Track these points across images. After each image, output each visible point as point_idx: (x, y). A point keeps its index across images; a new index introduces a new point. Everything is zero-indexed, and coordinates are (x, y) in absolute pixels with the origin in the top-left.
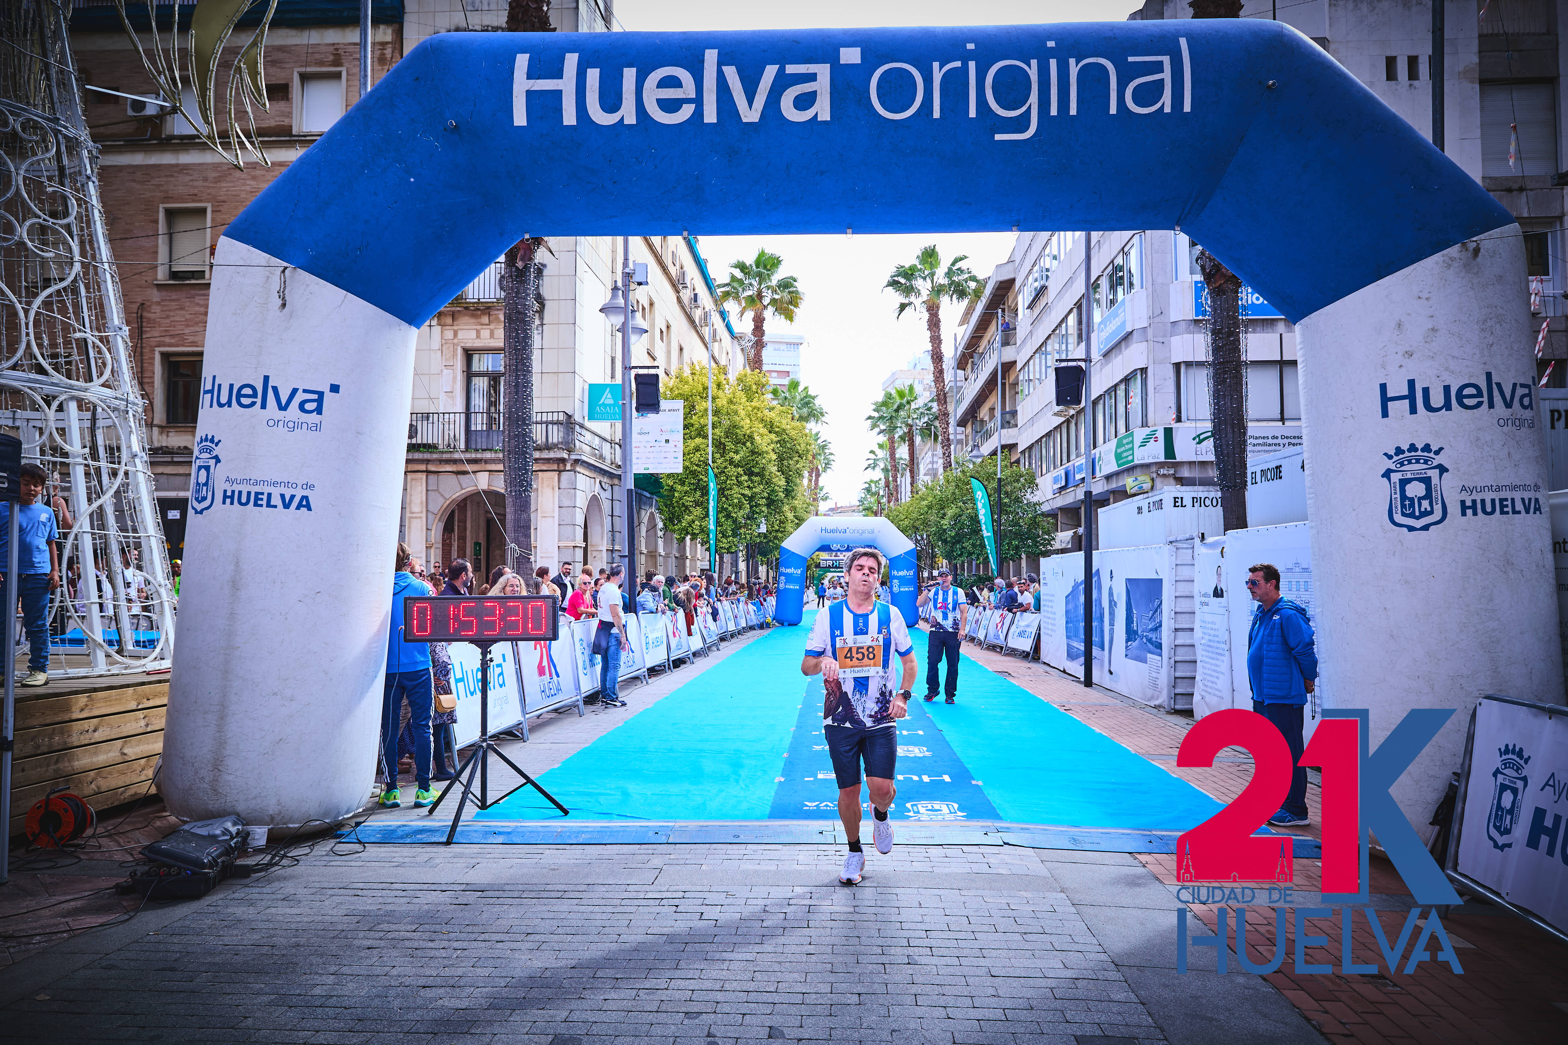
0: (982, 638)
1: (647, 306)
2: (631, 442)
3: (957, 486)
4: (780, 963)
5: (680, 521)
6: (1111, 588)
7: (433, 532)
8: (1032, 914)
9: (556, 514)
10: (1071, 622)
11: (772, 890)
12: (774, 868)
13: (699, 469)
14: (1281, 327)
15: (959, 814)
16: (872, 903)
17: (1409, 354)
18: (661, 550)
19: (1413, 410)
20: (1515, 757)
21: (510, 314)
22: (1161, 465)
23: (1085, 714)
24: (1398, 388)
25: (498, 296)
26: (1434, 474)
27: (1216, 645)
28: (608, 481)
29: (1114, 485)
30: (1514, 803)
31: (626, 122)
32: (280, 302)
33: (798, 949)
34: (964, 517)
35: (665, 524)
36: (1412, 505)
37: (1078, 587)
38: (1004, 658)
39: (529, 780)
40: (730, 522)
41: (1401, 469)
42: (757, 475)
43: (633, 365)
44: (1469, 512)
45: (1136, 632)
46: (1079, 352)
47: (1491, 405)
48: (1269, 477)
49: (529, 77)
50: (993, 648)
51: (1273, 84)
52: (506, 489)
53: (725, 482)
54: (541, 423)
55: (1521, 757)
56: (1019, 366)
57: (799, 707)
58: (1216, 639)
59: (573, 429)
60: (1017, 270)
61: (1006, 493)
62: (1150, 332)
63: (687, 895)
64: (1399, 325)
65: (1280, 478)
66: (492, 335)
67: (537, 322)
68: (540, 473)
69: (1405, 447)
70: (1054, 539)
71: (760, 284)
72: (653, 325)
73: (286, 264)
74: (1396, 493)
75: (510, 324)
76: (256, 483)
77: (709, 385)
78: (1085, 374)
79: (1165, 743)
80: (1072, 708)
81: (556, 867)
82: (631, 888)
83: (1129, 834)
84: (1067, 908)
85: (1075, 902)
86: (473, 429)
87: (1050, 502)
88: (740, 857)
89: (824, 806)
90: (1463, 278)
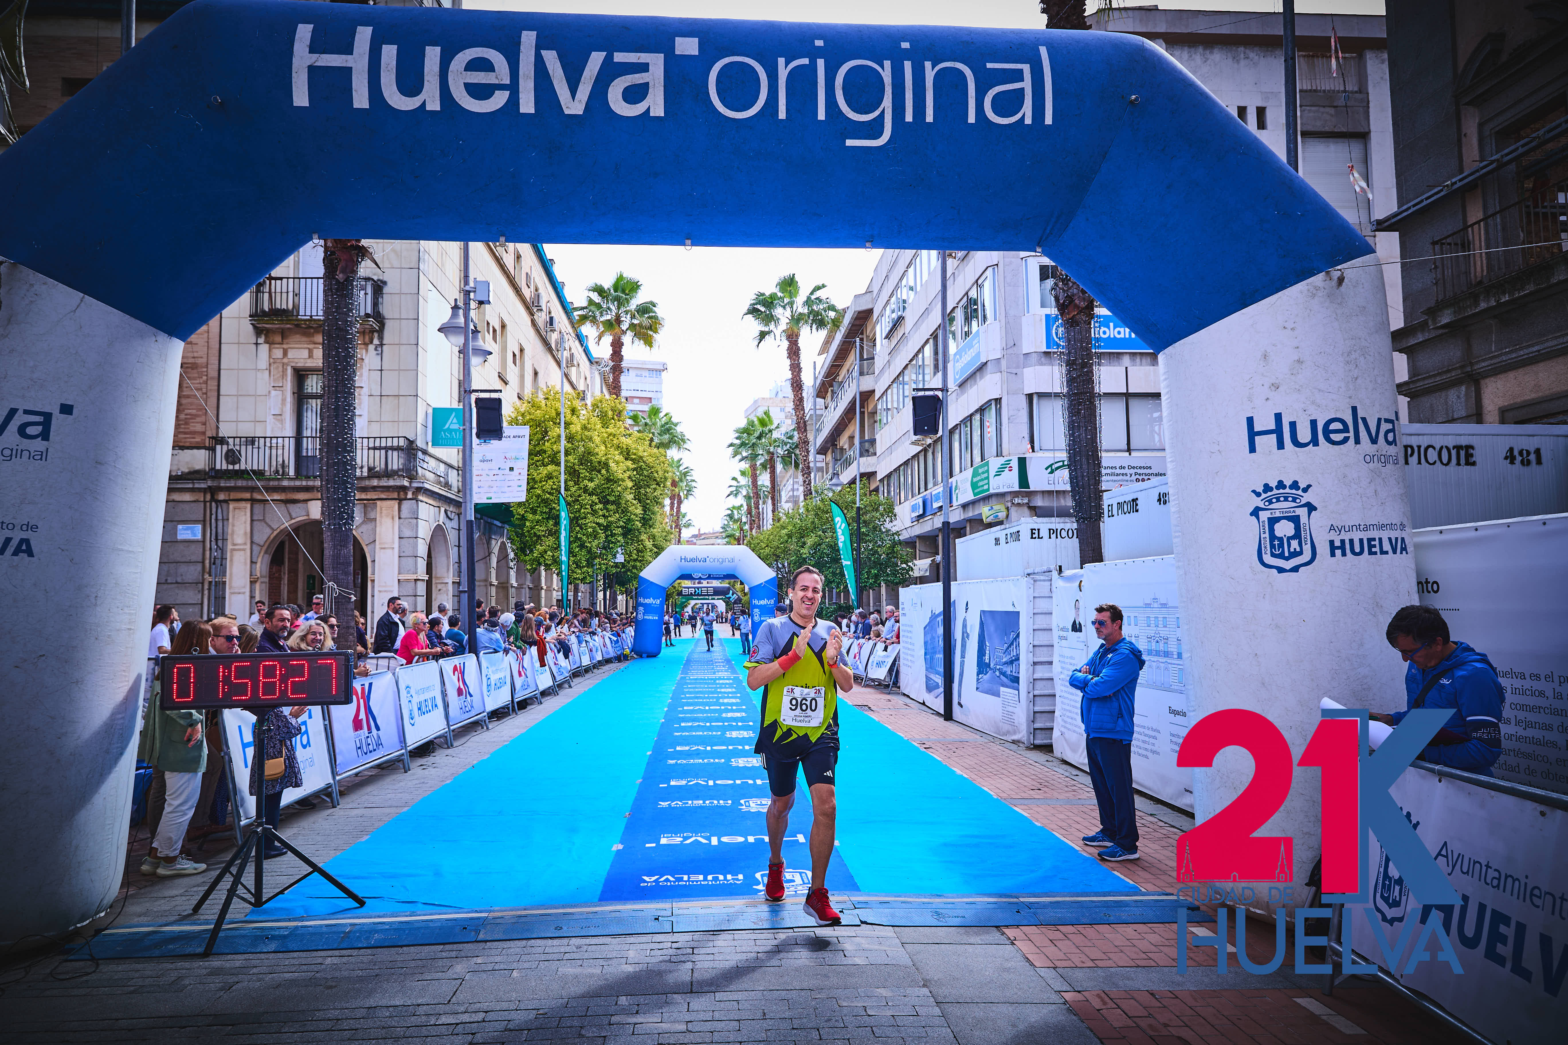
1: (498, 328)
2: (471, 470)
3: (817, 515)
5: (531, 551)
7: (258, 565)
8: (892, 1022)
9: (396, 546)
10: (931, 653)
12: (598, 971)
13: (551, 498)
14: (1126, 360)
16: (708, 1016)
17: (1276, 387)
18: (513, 581)
19: (1281, 445)
21: (329, 330)
22: (1015, 494)
23: (946, 753)
24: (1265, 422)
26: (1302, 512)
28: (454, 510)
29: (970, 514)
34: (823, 546)
35: (516, 554)
36: (1281, 545)
37: (937, 617)
38: (864, 690)
39: (315, 868)
40: (584, 552)
41: (1270, 507)
42: (613, 503)
43: (471, 388)
44: (1338, 552)
45: (988, 665)
46: (936, 382)
47: (1357, 441)
48: (1126, 510)
51: (1136, 99)
53: (579, 511)
54: (378, 448)
56: (877, 395)
57: (649, 753)
59: (415, 455)
60: (874, 300)
61: (865, 522)
62: (1004, 363)
64: (1265, 356)
65: (1137, 511)
67: (376, 341)
68: (377, 502)
69: (1273, 484)
70: (913, 568)
71: (618, 308)
72: (504, 348)
73: (3, 259)
74: (1264, 533)
75: (329, 343)
77: (562, 410)
78: (942, 404)
79: (1026, 784)
80: (933, 746)
81: (334, 984)
82: (421, 1010)
83: (995, 903)
84: (930, 1008)
85: (940, 999)
86: (304, 454)
87: (909, 530)
88: (560, 956)
89: (664, 881)
90: (1327, 308)
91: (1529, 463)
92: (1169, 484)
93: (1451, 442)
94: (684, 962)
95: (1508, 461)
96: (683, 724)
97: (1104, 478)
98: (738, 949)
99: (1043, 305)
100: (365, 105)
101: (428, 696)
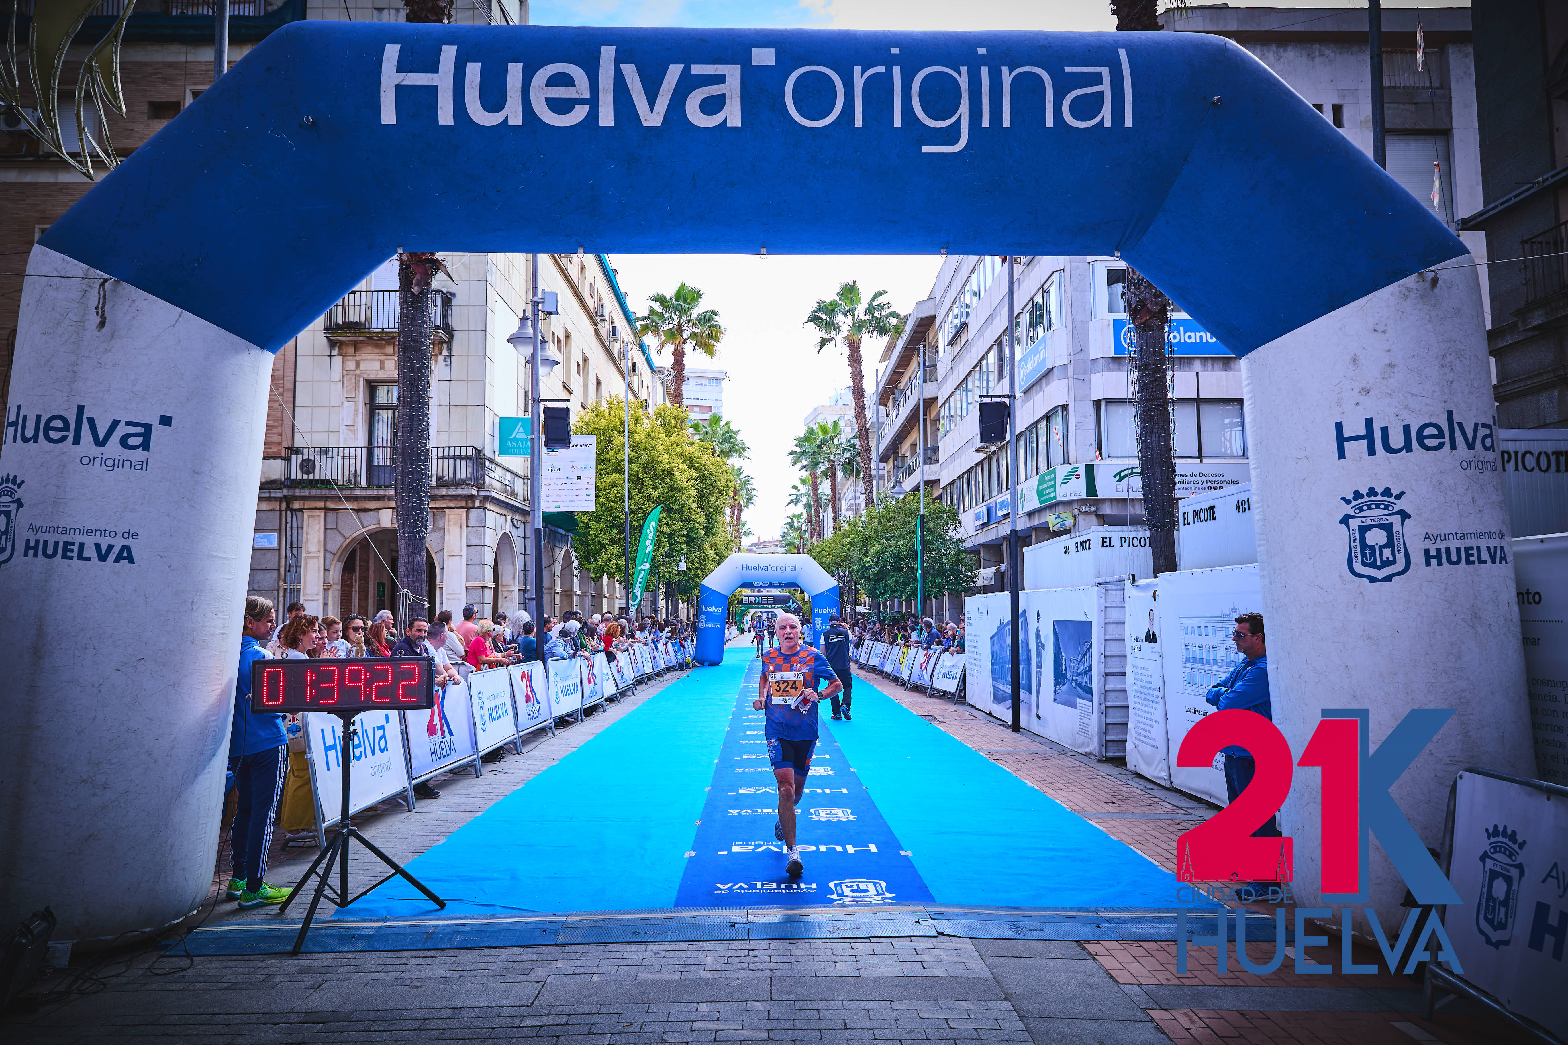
0: (906, 678)
1: (562, 338)
2: (539, 479)
3: (880, 523)
5: (596, 560)
6: (1038, 630)
7: (331, 572)
8: (975, 1035)
9: (464, 554)
10: (996, 664)
11: (673, 1008)
12: (676, 977)
13: (616, 506)
14: (1197, 365)
15: (888, 895)
16: (790, 1024)
17: (1366, 391)
18: (577, 589)
19: (1372, 451)
20: (1506, 841)
21: (404, 342)
22: (1082, 502)
23: (1015, 765)
26: (1395, 520)
27: (1149, 691)
28: (520, 518)
29: (1036, 522)
30: (1508, 893)
31: (511, 123)
32: (99, 319)
34: (887, 555)
35: (580, 563)
36: (1373, 554)
37: (1004, 627)
38: (928, 700)
39: (398, 870)
41: (1361, 514)
42: (676, 511)
43: (542, 398)
44: (1434, 561)
45: (1065, 676)
46: (1001, 388)
47: (1453, 447)
48: (1202, 518)
49: (400, 69)
50: (918, 689)
51: (1219, 100)
52: (398, 527)
54: (449, 458)
55: (1515, 842)
56: (940, 402)
57: (716, 761)
58: (1149, 686)
59: (483, 464)
60: (936, 307)
61: (929, 530)
62: (1070, 369)
63: (571, 1019)
64: (1355, 360)
65: (1214, 519)
67: (445, 352)
68: (447, 511)
69: (1364, 491)
70: (977, 577)
71: (680, 317)
72: (568, 359)
73: (106, 276)
74: (1355, 541)
75: (404, 353)
76: (66, 531)
77: (627, 419)
78: (1009, 411)
79: (1100, 797)
80: (1001, 757)
81: (419, 984)
82: (505, 1012)
83: (1074, 917)
84: (1013, 1023)
85: (1023, 1013)
86: (376, 464)
87: (973, 538)
88: (639, 962)
89: (738, 889)
90: (1420, 310)
92: (1253, 491)
93: (1549, 447)
94: (762, 970)
96: (748, 733)
97: (1178, 485)
98: (816, 958)
99: (1111, 310)
100: (450, 121)
101: (498, 702)
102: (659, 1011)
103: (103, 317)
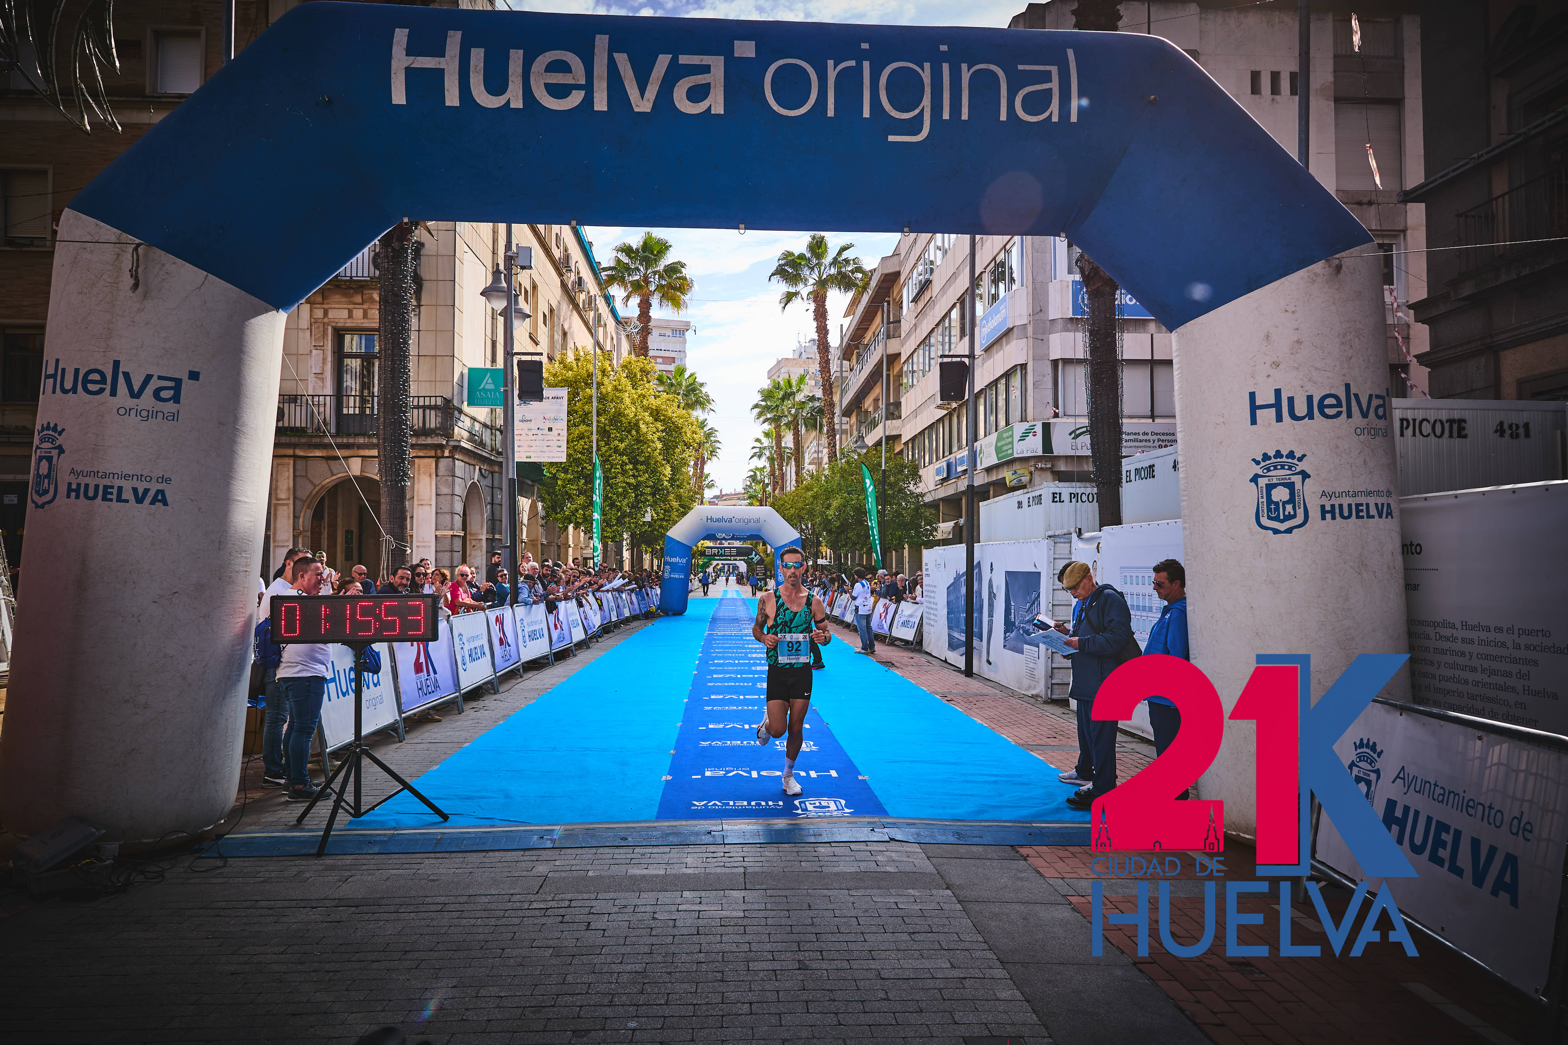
1: (530, 290)
2: (513, 430)
3: (842, 477)
4: (669, 973)
5: (562, 510)
6: (990, 581)
7: (301, 520)
8: (920, 913)
9: (433, 502)
10: (952, 613)
11: (661, 895)
12: (662, 872)
13: (584, 457)
14: (1152, 327)
15: (847, 810)
16: (762, 906)
17: (1276, 365)
18: (543, 539)
19: (1279, 418)
20: (1368, 751)
21: (385, 296)
22: (1038, 458)
23: (966, 705)
24: (1265, 397)
25: (372, 274)
26: (1297, 479)
28: (488, 468)
29: (994, 477)
31: (512, 106)
32: (132, 282)
33: (688, 958)
34: (850, 508)
35: (547, 512)
36: (1277, 509)
37: (960, 578)
38: (887, 648)
39: (406, 786)
40: (615, 511)
41: (1268, 474)
42: (643, 463)
43: (514, 351)
44: (1328, 516)
45: (1014, 624)
46: (961, 348)
47: (1349, 415)
48: (1143, 476)
49: (409, 53)
51: (1155, 99)
52: (381, 479)
53: (610, 470)
54: (418, 407)
56: (903, 358)
57: (686, 701)
59: (452, 414)
60: (901, 263)
61: (890, 484)
62: (1030, 329)
63: (573, 904)
64: (1268, 337)
65: (1153, 477)
66: (365, 316)
67: (414, 302)
68: (416, 460)
69: (1272, 453)
70: (936, 530)
71: (647, 269)
72: (535, 309)
73: (138, 241)
75: (385, 307)
76: (105, 476)
77: (594, 371)
78: (968, 371)
79: (1042, 733)
80: (954, 699)
81: (435, 878)
82: (515, 898)
83: (1011, 827)
84: (953, 905)
85: (961, 898)
86: (344, 412)
87: (933, 493)
88: (628, 861)
89: (712, 805)
90: (1325, 293)
91: (1517, 436)
93: (1444, 416)
94: (737, 867)
95: (1498, 434)
96: (715, 676)
97: (1124, 444)
98: (783, 859)
99: (1070, 272)
101: (477, 644)
102: (648, 897)
103: (137, 279)
